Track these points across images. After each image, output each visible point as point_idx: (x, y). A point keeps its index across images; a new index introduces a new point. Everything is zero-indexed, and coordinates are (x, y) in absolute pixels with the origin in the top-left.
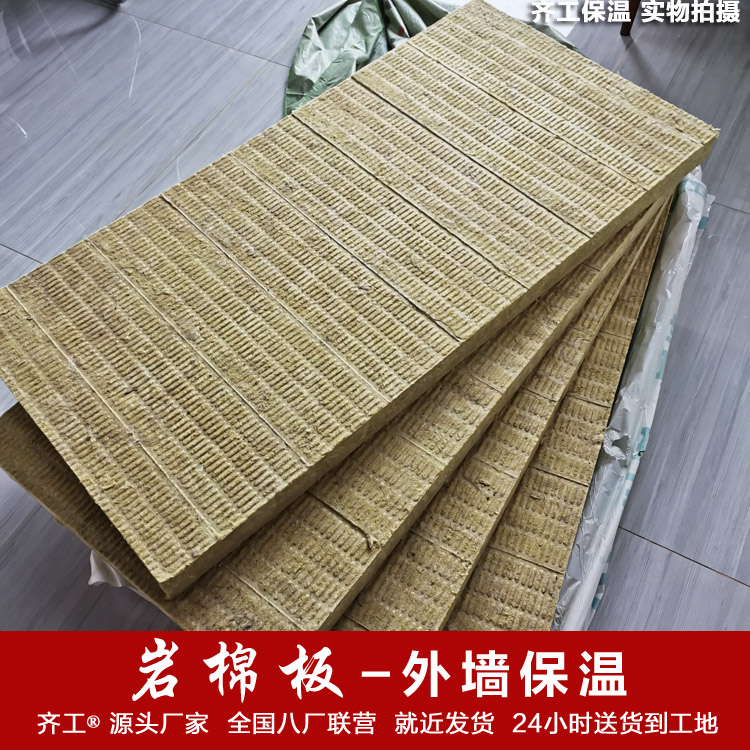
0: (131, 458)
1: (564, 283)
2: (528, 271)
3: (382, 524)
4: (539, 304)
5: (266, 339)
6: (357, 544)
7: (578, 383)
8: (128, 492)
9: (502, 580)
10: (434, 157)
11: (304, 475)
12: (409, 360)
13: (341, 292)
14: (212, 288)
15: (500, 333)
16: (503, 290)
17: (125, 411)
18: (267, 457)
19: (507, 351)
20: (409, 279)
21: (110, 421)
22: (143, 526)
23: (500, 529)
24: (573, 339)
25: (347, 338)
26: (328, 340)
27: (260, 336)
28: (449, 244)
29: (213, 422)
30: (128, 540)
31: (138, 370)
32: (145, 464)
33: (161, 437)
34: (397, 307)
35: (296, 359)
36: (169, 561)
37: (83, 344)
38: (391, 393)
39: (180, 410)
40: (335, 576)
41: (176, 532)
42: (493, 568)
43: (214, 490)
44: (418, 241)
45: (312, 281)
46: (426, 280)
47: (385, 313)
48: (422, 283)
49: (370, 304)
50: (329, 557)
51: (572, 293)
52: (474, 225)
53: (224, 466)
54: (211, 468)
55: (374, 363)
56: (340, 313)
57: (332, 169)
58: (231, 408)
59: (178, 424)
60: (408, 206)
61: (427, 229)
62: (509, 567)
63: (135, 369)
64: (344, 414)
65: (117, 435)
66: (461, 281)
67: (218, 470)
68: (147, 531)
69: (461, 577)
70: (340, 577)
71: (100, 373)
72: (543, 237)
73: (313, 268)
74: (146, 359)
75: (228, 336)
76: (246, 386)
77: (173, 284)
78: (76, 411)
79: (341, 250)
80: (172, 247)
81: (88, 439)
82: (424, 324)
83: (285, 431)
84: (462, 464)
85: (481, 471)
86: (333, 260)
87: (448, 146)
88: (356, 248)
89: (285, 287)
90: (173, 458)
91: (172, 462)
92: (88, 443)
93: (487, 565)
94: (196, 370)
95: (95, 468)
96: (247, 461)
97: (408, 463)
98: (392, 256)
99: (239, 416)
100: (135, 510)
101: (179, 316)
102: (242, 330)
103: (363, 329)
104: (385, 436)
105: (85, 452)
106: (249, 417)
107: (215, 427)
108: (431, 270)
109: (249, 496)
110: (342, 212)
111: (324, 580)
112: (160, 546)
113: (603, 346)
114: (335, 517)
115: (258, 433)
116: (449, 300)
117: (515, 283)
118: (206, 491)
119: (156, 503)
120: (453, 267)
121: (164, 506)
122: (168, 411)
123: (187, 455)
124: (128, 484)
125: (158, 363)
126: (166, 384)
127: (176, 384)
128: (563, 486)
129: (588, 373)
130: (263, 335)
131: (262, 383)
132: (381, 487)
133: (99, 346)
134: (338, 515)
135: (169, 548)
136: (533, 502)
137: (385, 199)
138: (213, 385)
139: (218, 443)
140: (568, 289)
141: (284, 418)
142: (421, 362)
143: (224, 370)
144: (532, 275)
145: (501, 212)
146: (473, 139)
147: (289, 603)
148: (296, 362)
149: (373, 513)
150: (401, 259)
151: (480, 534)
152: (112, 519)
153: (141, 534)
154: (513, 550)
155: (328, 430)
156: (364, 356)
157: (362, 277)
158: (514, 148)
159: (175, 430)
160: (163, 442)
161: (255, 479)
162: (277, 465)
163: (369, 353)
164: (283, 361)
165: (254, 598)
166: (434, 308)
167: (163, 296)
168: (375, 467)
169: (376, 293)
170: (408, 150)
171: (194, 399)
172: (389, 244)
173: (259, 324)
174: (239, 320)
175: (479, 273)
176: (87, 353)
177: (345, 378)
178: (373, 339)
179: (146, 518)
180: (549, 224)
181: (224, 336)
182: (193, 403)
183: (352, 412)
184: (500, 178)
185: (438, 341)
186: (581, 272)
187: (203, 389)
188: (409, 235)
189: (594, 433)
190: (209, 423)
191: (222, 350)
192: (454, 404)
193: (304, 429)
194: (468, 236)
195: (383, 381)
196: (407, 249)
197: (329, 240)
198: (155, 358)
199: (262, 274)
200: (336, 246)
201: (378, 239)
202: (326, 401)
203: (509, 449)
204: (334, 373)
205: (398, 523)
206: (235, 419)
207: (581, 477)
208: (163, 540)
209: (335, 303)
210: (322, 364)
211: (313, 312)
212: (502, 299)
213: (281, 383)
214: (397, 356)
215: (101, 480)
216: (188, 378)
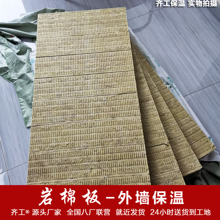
2: (129, 67)
3: (164, 139)
5: (102, 130)
6: (164, 147)
10: (80, 60)
12: (132, 105)
13: (102, 106)
14: (76, 132)
16: (130, 75)
17: (96, 175)
18: (135, 150)
20: (111, 90)
21: (96, 180)
25: (116, 113)
26: (113, 117)
28: (108, 75)
29: (116, 156)
31: (86, 165)
32: (116, 179)
33: (111, 171)
39: (106, 162)
40: (169, 156)
43: (135, 167)
44: (102, 81)
45: (93, 109)
46: (114, 87)
47: (116, 101)
49: (111, 102)
50: (164, 155)
52: (108, 67)
53: (130, 161)
54: (128, 165)
55: (128, 112)
56: (108, 110)
57: (62, 82)
58: (115, 150)
59: (110, 165)
60: (90, 75)
61: (100, 76)
66: (121, 81)
67: (130, 163)
69: (181, 133)
71: (79, 175)
72: (123, 57)
73: (90, 107)
75: (93, 138)
76: (112, 143)
77: (66, 141)
79: (90, 97)
80: (53, 134)
82: (126, 96)
83: (131, 142)
86: (91, 101)
87: (80, 55)
88: (92, 94)
89: (90, 116)
91: (120, 172)
94: (98, 151)
96: (133, 155)
97: (153, 124)
98: (101, 89)
101: (77, 145)
102: (95, 134)
106: (121, 148)
107: (118, 157)
108: (112, 84)
109: (142, 161)
111: (168, 159)
114: (155, 147)
115: (127, 148)
116: (124, 86)
117: (130, 71)
118: (134, 169)
120: (116, 79)
122: (104, 165)
123: (121, 168)
125: (88, 159)
126: (96, 160)
127: (98, 158)
130: (100, 130)
131: (114, 139)
132: (155, 133)
133: (70, 170)
138: (105, 150)
139: (123, 159)
141: (127, 140)
142: (135, 103)
143: (103, 145)
144: (131, 67)
146: (83, 49)
147: (169, 170)
148: (114, 128)
149: (160, 139)
150: (104, 88)
151: (175, 123)
155: (138, 133)
156: (124, 113)
157: (102, 99)
160: (113, 171)
161: (139, 156)
162: (139, 150)
163: (124, 111)
164: (111, 131)
165: (162, 176)
166: (123, 91)
167: (68, 145)
169: (109, 99)
171: (106, 157)
173: (96, 129)
174: (91, 133)
175: (122, 76)
176: (70, 174)
177: (127, 121)
178: (121, 108)
180: (121, 54)
183: (137, 126)
185: (133, 96)
187: (104, 153)
188: (99, 81)
191: (97, 142)
192: (146, 105)
193: (134, 138)
194: (110, 70)
195: (134, 114)
196: (102, 84)
197: (84, 98)
198: (86, 159)
199: (81, 119)
201: (94, 88)
202: (130, 129)
203: (160, 103)
204: (124, 122)
205: (166, 136)
206: (119, 151)
209: (104, 109)
210: (119, 123)
211: (103, 115)
212: (132, 77)
213: (117, 135)
214: (130, 107)
216: (98, 154)
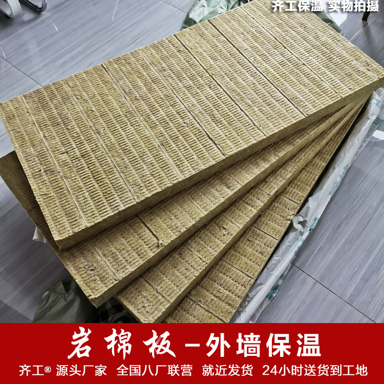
0: (57, 183)
1: (289, 138)
2: (270, 128)
3: (167, 236)
4: (273, 146)
5: (133, 139)
6: (153, 243)
7: (287, 189)
8: (52, 198)
9: (223, 276)
10: (238, 65)
11: (134, 205)
12: (198, 161)
13: (175, 123)
14: (114, 112)
15: (249, 157)
16: (255, 135)
17: (60, 161)
18: (119, 194)
19: (250, 166)
20: (209, 123)
21: (52, 164)
22: (54, 214)
23: (229, 251)
24: (288, 167)
25: (172, 145)
26: (162, 145)
27: (131, 137)
28: (234, 109)
30: (46, 219)
31: (70, 144)
32: (62, 187)
33: (73, 176)
34: (199, 135)
35: (145, 151)
36: (62, 232)
37: (49, 127)
38: (186, 175)
39: (85, 165)
40: (139, 255)
41: (69, 220)
42: (220, 269)
43: (90, 204)
44: (219, 105)
45: (162, 116)
46: (217, 124)
47: (193, 136)
48: (215, 125)
49: (187, 131)
50: (138, 246)
51: (291, 143)
52: (249, 101)
53: (98, 194)
54: (92, 194)
55: (181, 159)
56: (172, 133)
57: (186, 64)
58: (108, 168)
59: (82, 172)
60: (219, 87)
61: (225, 99)
62: (228, 270)
63: (69, 143)
64: (160, 181)
65: (53, 171)
66: (235, 127)
67: (95, 196)
68: (56, 217)
69: (201, 269)
70: (141, 256)
71: (53, 142)
72: (282, 112)
73: (164, 110)
74: (75, 139)
75: (116, 135)
76: (118, 159)
77: (97, 107)
78: (38, 157)
79: (180, 103)
80: (100, 89)
81: (40, 171)
82: (210, 145)
83: (131, 184)
84: (216, 217)
85: (224, 221)
86: (175, 107)
87: (247, 61)
88: (187, 103)
89: (149, 117)
90: (76, 186)
91: (75, 188)
92: (40, 173)
93: (217, 267)
94: (97, 148)
95: (40, 184)
96: (109, 194)
97: (187, 210)
98: (204, 110)
99: (111, 173)
100: (53, 206)
101: (96, 122)
102: (123, 133)
103: (180, 143)
104: (180, 196)
105: (37, 176)
106: (116, 174)
107: (99, 176)
108: (221, 120)
109: (106, 210)
110: (185, 85)
111: (133, 256)
112: (59, 225)
113: (305, 174)
114: (146, 229)
115: (118, 182)
116: (226, 136)
117: (261, 133)
118: (87, 204)
119: (63, 205)
120: (233, 120)
121: (66, 207)
122: (79, 164)
123: (83, 186)
124: (53, 194)
125: (80, 142)
126: (81, 152)
127: (86, 153)
128: (265, 237)
129: (294, 186)
130: (132, 137)
131: (126, 159)
132: (171, 219)
133: (56, 129)
134: (148, 228)
135: (64, 226)
136: (248, 242)
137: (208, 82)
138: (103, 156)
139: (98, 184)
140: (290, 140)
141: (132, 177)
142: (204, 163)
143: (110, 151)
144: (271, 130)
145: (264, 97)
146: (260, 59)
147: (114, 263)
148: (144, 152)
149: (164, 230)
150: (208, 112)
151: (216, 251)
152: (41, 208)
153: (52, 218)
154: (233, 263)
155: (151, 187)
156: (177, 155)
157: (186, 118)
158: (279, 66)
159: (80, 174)
160: (73, 178)
161: (111, 203)
162: (123, 198)
163: (180, 154)
164: (138, 151)
165: (99, 258)
166: (217, 138)
167: (91, 111)
168: (171, 209)
169: (191, 127)
170: (226, 60)
171: (92, 161)
172: (204, 104)
173: (132, 132)
174: (123, 128)
175: (245, 125)
176: (50, 132)
177: (166, 164)
178: (184, 148)
179: (57, 211)
180: (287, 107)
181: (114, 135)
182: (91, 163)
183: (164, 181)
184: (269, 80)
185: (215, 154)
186: (299, 133)
187: (98, 157)
188: (215, 101)
189: (288, 215)
190: (97, 174)
191: (112, 141)
193: (140, 184)
194: (244, 106)
195: (183, 169)
196: (213, 108)
197: (176, 98)
198: (80, 140)
199: (139, 108)
200: (178, 101)
201: (199, 101)
202: (153, 173)
203: (241, 214)
204: (161, 161)
205: (175, 237)
206: (109, 174)
207: (276, 235)
208: (61, 222)
209: (171, 128)
210: (157, 155)
211: (159, 131)
212: (253, 139)
213: (134, 161)
214: (193, 158)
215: (41, 190)
216: (93, 151)
